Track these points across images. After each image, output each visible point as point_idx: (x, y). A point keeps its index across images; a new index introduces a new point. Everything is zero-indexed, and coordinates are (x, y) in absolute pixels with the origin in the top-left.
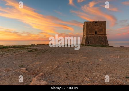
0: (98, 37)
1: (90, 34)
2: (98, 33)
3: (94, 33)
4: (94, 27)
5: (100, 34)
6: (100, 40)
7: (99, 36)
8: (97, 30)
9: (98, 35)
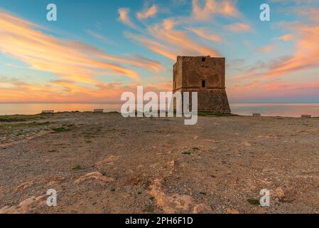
0: (207, 94)
1: (191, 85)
2: (207, 84)
3: (200, 85)
4: (199, 70)
5: (212, 86)
6: (213, 100)
7: (212, 91)
8: (205, 77)
9: (208, 90)
